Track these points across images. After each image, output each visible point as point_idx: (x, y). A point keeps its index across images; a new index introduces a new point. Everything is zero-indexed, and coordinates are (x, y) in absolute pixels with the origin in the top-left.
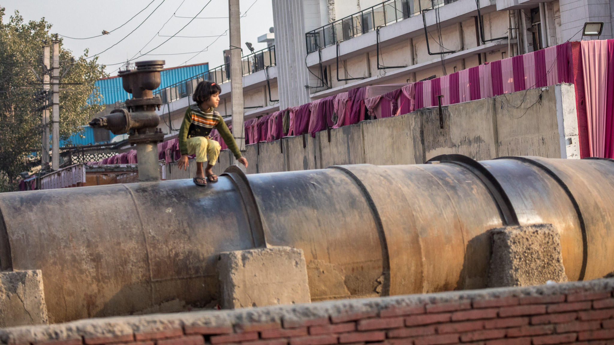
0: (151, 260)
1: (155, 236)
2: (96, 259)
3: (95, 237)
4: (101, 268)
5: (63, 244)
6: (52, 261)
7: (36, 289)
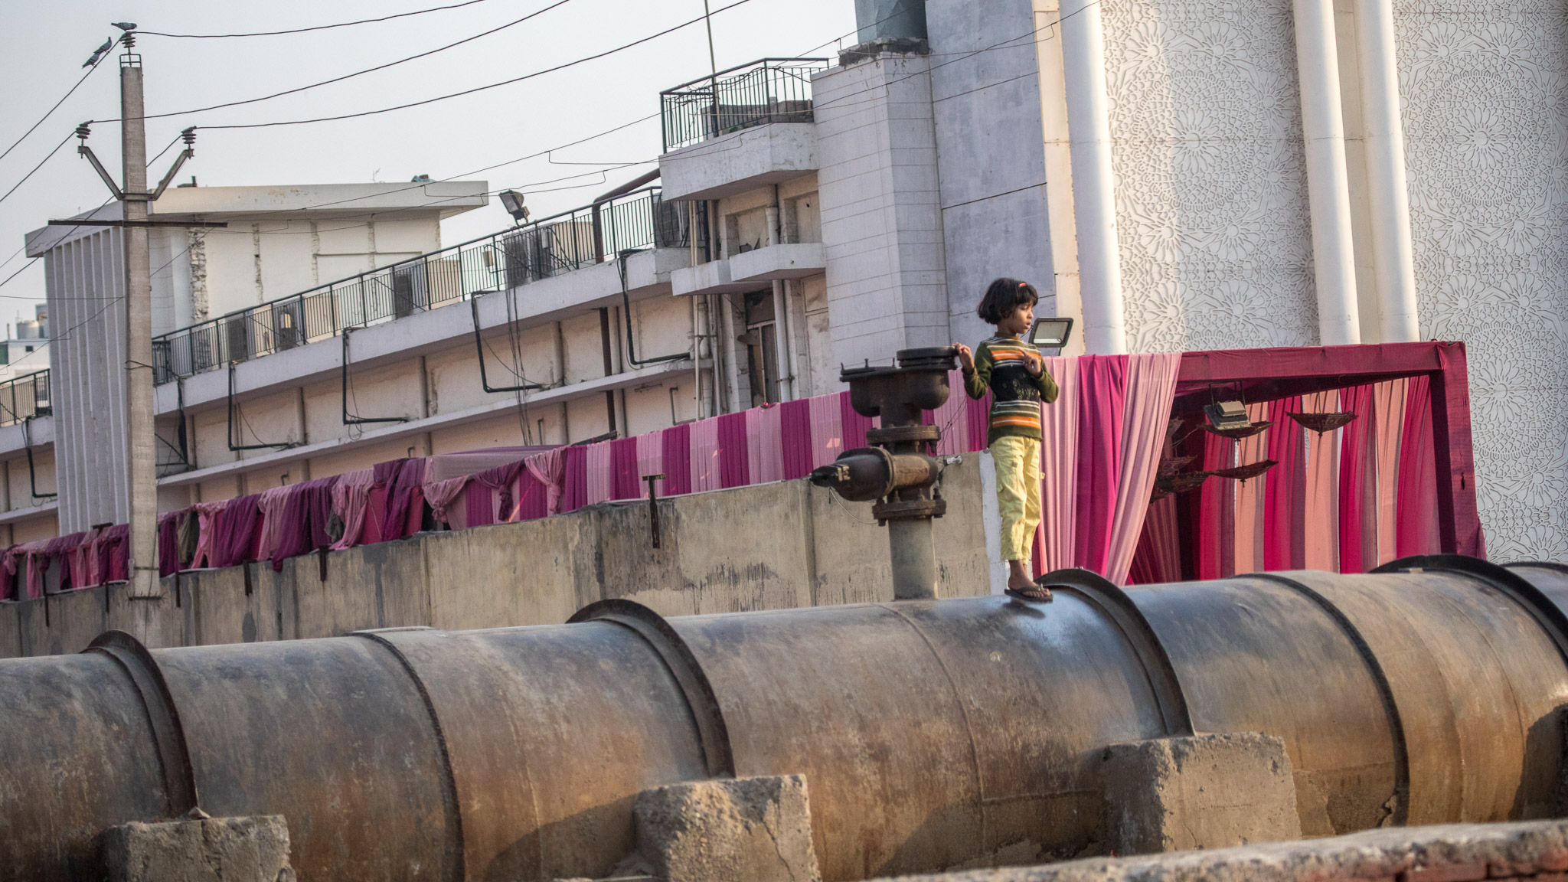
0: (980, 756)
1: (982, 708)
2: (880, 755)
3: (872, 709)
4: (890, 774)
5: (815, 724)
6: (798, 758)
7: (800, 814)
